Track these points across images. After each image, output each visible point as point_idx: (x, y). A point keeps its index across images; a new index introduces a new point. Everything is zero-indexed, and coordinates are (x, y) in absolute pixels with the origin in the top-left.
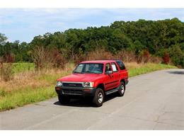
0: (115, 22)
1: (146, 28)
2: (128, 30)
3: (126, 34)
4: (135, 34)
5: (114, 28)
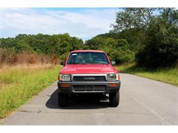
0: (19, 35)
1: (44, 40)
2: (31, 41)
3: (29, 44)
4: (36, 44)
5: (18, 39)
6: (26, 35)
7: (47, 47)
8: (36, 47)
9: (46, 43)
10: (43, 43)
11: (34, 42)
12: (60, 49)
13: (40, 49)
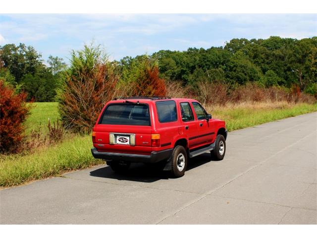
0: (233, 41)
1: (282, 51)
2: (255, 52)
3: (252, 60)
4: (266, 60)
5: (231, 49)
6: (246, 40)
7: (289, 65)
8: (267, 66)
9: (287, 57)
10: (280, 57)
11: (263, 56)
12: (314, 69)
13: (274, 70)
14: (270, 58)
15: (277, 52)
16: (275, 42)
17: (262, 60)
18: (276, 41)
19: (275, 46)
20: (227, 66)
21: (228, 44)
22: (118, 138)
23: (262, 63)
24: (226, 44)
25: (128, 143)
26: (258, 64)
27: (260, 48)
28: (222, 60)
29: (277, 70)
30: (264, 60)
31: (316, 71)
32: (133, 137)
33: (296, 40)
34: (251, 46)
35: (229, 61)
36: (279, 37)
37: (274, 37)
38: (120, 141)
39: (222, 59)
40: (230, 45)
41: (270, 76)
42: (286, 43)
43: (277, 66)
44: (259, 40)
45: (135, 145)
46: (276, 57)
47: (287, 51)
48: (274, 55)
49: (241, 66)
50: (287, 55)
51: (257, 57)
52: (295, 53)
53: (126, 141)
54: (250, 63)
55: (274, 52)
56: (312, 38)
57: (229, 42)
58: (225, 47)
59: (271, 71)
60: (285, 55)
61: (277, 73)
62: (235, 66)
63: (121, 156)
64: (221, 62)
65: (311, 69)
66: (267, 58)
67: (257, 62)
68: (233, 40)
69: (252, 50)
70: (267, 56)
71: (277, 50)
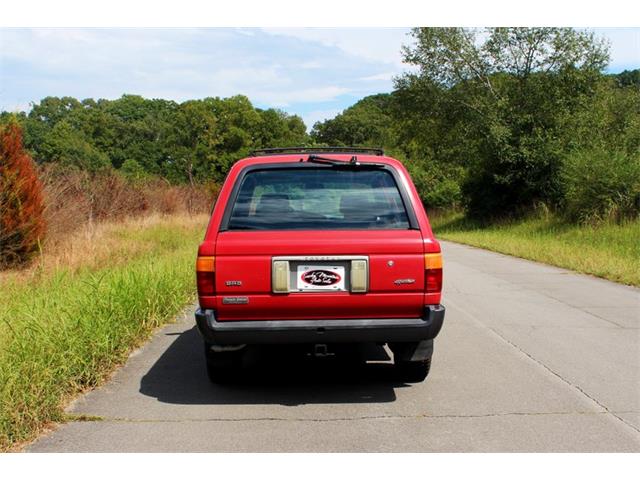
0: (47, 102)
1: (149, 123)
2: (97, 125)
3: (91, 140)
4: (118, 140)
5: (43, 119)
6: (73, 102)
7: (164, 150)
8: (121, 153)
9: (159, 134)
10: (146, 136)
11: (111, 132)
12: (215, 157)
13: (138, 159)
14: (127, 137)
15: (139, 125)
16: (132, 107)
17: (111, 141)
18: (134, 105)
19: (133, 112)
20: (39, 153)
21: (36, 107)
22: (301, 271)
23: (112, 145)
24: (32, 108)
25: (341, 285)
26: (105, 148)
27: (106, 117)
28: (29, 139)
29: (145, 159)
30: (114, 140)
31: (217, 162)
32: (360, 265)
33: (174, 103)
34: (84, 112)
35: (41, 141)
36: (139, 97)
37: (129, 96)
38: (308, 280)
39: (28, 136)
40: (40, 109)
41: (131, 170)
42: (154, 108)
43: (143, 153)
44: (100, 101)
45: (369, 291)
46: (138, 135)
47: (159, 124)
48: (133, 130)
49: (72, 152)
50: (158, 131)
51: (101, 135)
52: (176, 128)
53: (334, 281)
54: (87, 145)
55: (134, 125)
56: (206, 100)
57: (38, 103)
58: (31, 114)
59: (134, 161)
60: (155, 131)
61: (144, 165)
62: (55, 152)
63: (321, 329)
64: (27, 143)
65: (209, 157)
66: (121, 137)
67: (101, 143)
68: (46, 100)
69: (91, 119)
70: (121, 134)
71: (139, 122)
